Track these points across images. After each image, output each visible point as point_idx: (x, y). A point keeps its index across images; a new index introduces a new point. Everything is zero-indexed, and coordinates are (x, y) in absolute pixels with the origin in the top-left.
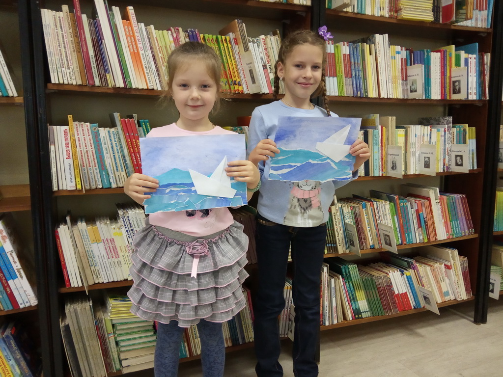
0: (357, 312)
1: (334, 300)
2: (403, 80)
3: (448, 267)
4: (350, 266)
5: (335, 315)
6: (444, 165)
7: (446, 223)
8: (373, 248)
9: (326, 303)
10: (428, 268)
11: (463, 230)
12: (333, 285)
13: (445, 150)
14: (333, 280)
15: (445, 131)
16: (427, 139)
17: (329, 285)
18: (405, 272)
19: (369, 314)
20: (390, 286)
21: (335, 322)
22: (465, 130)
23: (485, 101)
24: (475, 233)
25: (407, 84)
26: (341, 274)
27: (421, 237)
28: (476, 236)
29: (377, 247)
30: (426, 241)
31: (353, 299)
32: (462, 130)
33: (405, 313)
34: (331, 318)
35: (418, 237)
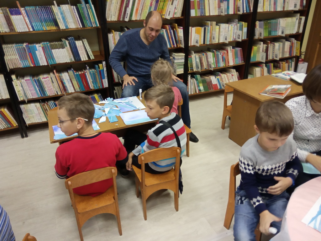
0: (200, 90)
1: (192, 86)
2: (218, 8)
3: (232, 75)
4: (197, 76)
5: (192, 91)
6: (233, 38)
7: (233, 59)
8: (206, 69)
9: (190, 87)
10: (225, 75)
11: (239, 61)
12: (192, 82)
13: (234, 33)
14: (192, 80)
15: (234, 26)
16: (227, 29)
17: (191, 82)
18: (217, 77)
19: (204, 91)
20: (211, 81)
21: (192, 93)
22: (243, 25)
23: (251, 12)
24: (244, 62)
25: (220, 9)
26: (194, 78)
27: (223, 65)
28: (244, 63)
29: (207, 69)
30: (225, 66)
31: (198, 86)
32: (241, 24)
33: (216, 91)
34: (191, 92)
35: (222, 65)
